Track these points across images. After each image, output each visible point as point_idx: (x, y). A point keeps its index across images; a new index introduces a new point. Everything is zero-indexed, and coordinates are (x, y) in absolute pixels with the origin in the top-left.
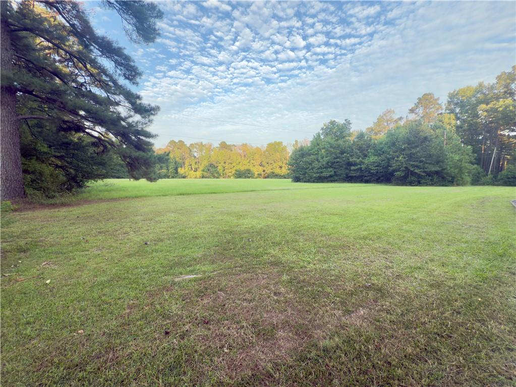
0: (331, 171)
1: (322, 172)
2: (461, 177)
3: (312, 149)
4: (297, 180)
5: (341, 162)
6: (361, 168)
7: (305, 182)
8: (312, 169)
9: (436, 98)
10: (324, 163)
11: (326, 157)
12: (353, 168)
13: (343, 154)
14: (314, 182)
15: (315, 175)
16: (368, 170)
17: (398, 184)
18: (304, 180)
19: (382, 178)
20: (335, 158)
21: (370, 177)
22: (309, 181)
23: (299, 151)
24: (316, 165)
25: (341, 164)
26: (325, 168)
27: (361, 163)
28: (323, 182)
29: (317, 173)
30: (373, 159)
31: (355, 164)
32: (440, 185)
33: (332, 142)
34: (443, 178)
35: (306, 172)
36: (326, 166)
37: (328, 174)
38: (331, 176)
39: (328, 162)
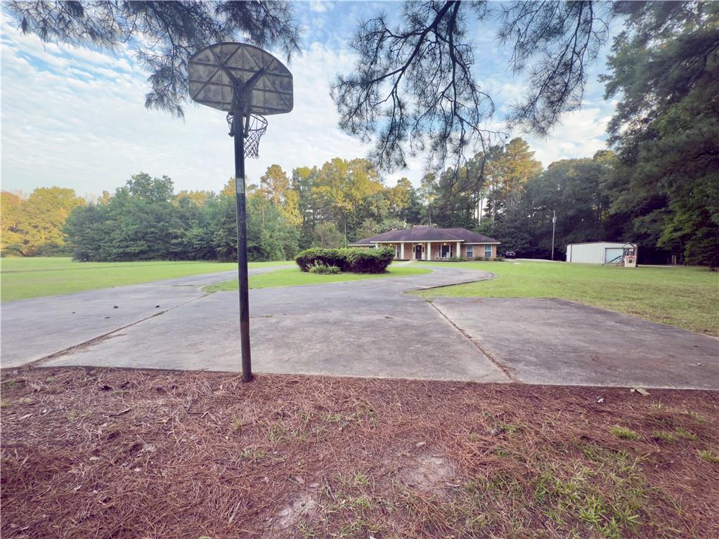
0: (142, 245)
1: (127, 247)
2: (275, 253)
3: (111, 210)
4: (84, 257)
5: (157, 233)
6: (183, 242)
7: (99, 261)
8: (111, 241)
9: (283, 171)
10: (130, 233)
11: (132, 225)
12: (174, 241)
13: (160, 222)
14: (115, 260)
15: (115, 251)
16: (190, 244)
17: (223, 261)
18: (97, 257)
19: (208, 255)
20: (147, 227)
21: (195, 253)
22: (105, 260)
23: (86, 211)
24: (117, 235)
25: (157, 235)
26: (133, 240)
27: (183, 235)
28: (131, 260)
29: (119, 247)
30: (196, 231)
31: (176, 237)
32: (259, 261)
33: (142, 204)
34: (262, 254)
35: (100, 246)
36: (134, 237)
37: (137, 249)
38: (142, 252)
39: (136, 232)
